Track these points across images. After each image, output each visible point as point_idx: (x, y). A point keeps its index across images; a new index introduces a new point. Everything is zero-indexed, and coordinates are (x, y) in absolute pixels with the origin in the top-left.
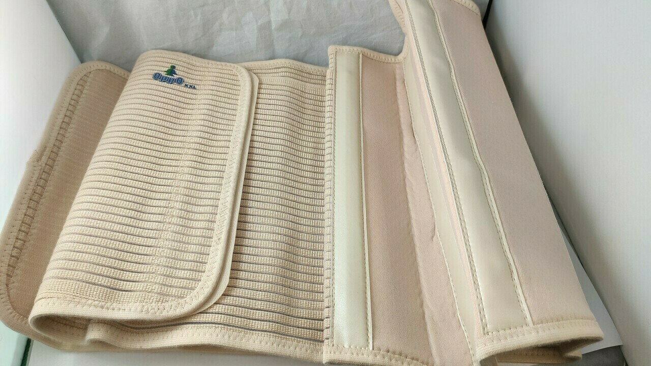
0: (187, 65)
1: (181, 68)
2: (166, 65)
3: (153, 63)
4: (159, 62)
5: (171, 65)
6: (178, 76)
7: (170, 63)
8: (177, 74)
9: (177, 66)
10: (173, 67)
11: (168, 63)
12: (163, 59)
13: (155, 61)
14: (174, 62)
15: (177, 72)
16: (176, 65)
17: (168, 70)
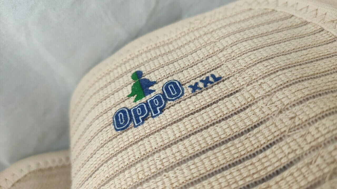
0: (157, 50)
1: (152, 65)
2: (122, 82)
3: (97, 98)
4: (106, 86)
5: (130, 75)
6: (161, 85)
7: (126, 73)
8: (155, 83)
9: (142, 69)
10: (138, 75)
11: (122, 76)
12: (108, 77)
13: (98, 91)
14: (133, 66)
15: (152, 78)
16: (139, 66)
17: (133, 89)
